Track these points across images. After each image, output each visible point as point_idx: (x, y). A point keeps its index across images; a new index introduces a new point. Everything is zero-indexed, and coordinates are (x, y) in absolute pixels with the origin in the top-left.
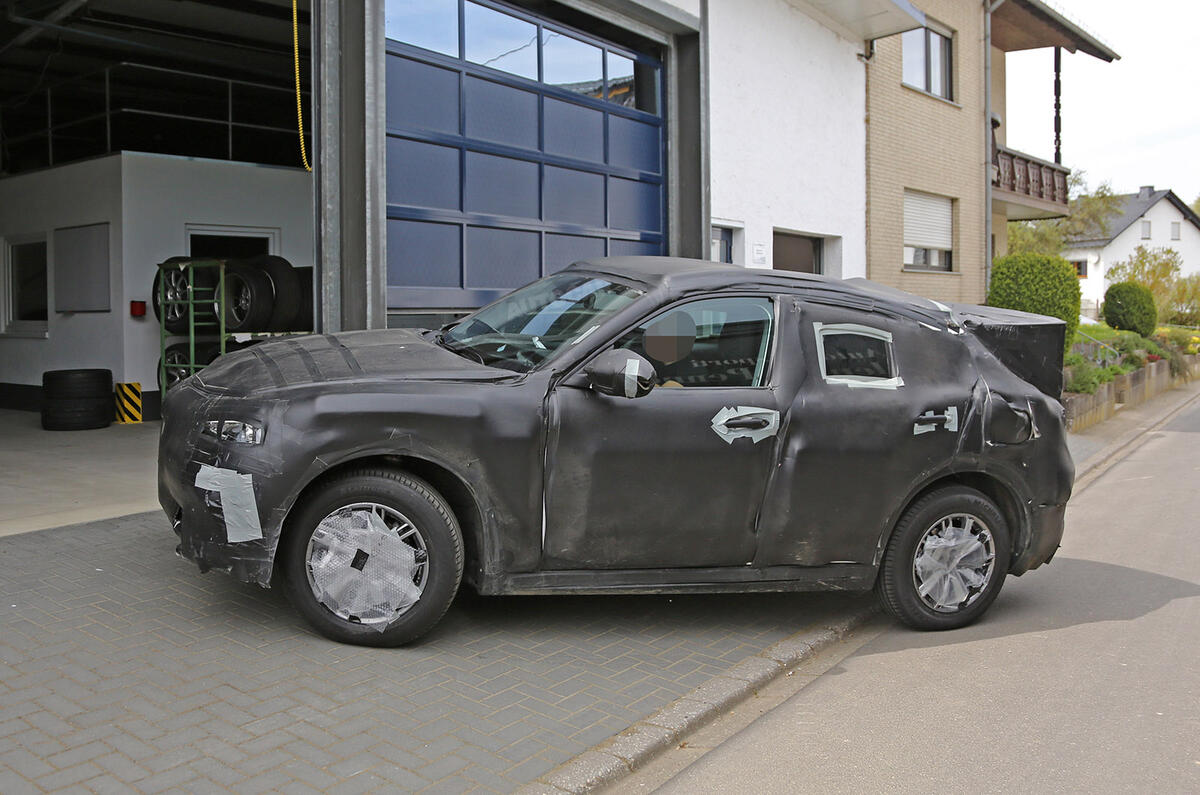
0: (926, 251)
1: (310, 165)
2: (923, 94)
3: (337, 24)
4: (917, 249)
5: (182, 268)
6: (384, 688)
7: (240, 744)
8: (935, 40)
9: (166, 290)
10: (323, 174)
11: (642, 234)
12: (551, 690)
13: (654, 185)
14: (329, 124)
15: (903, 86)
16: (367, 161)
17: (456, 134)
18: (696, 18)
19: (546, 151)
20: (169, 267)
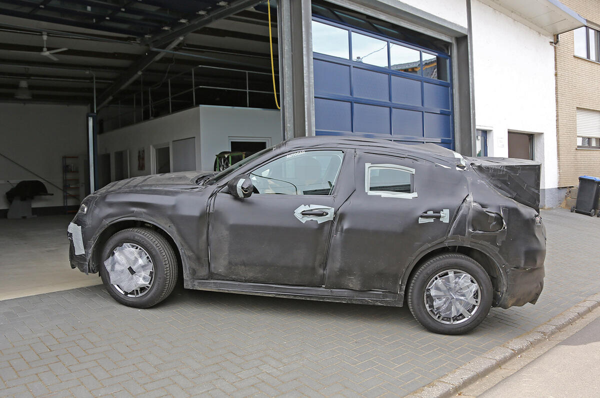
0: (589, 139)
1: (280, 106)
2: (586, 60)
3: (290, 40)
4: (584, 138)
5: (226, 157)
6: (307, 357)
7: (234, 383)
8: (592, 32)
9: (220, 167)
10: (285, 110)
11: (442, 139)
12: (392, 361)
13: (447, 115)
14: (287, 87)
15: (574, 57)
16: (306, 103)
17: (349, 96)
18: (465, 28)
19: (393, 102)
20: (220, 156)
